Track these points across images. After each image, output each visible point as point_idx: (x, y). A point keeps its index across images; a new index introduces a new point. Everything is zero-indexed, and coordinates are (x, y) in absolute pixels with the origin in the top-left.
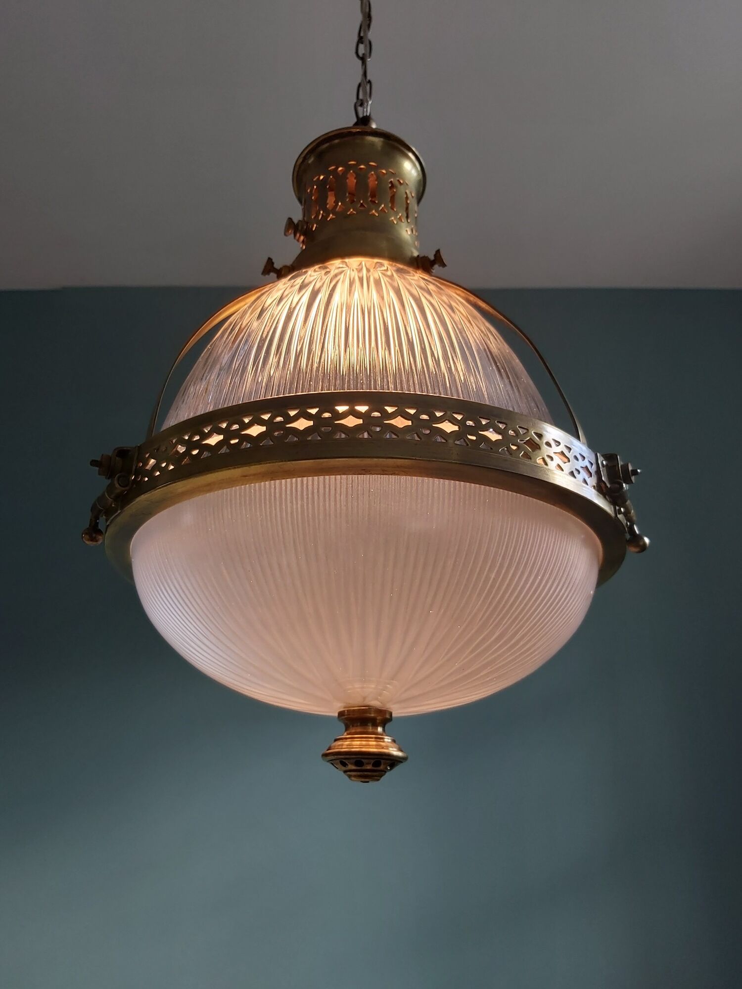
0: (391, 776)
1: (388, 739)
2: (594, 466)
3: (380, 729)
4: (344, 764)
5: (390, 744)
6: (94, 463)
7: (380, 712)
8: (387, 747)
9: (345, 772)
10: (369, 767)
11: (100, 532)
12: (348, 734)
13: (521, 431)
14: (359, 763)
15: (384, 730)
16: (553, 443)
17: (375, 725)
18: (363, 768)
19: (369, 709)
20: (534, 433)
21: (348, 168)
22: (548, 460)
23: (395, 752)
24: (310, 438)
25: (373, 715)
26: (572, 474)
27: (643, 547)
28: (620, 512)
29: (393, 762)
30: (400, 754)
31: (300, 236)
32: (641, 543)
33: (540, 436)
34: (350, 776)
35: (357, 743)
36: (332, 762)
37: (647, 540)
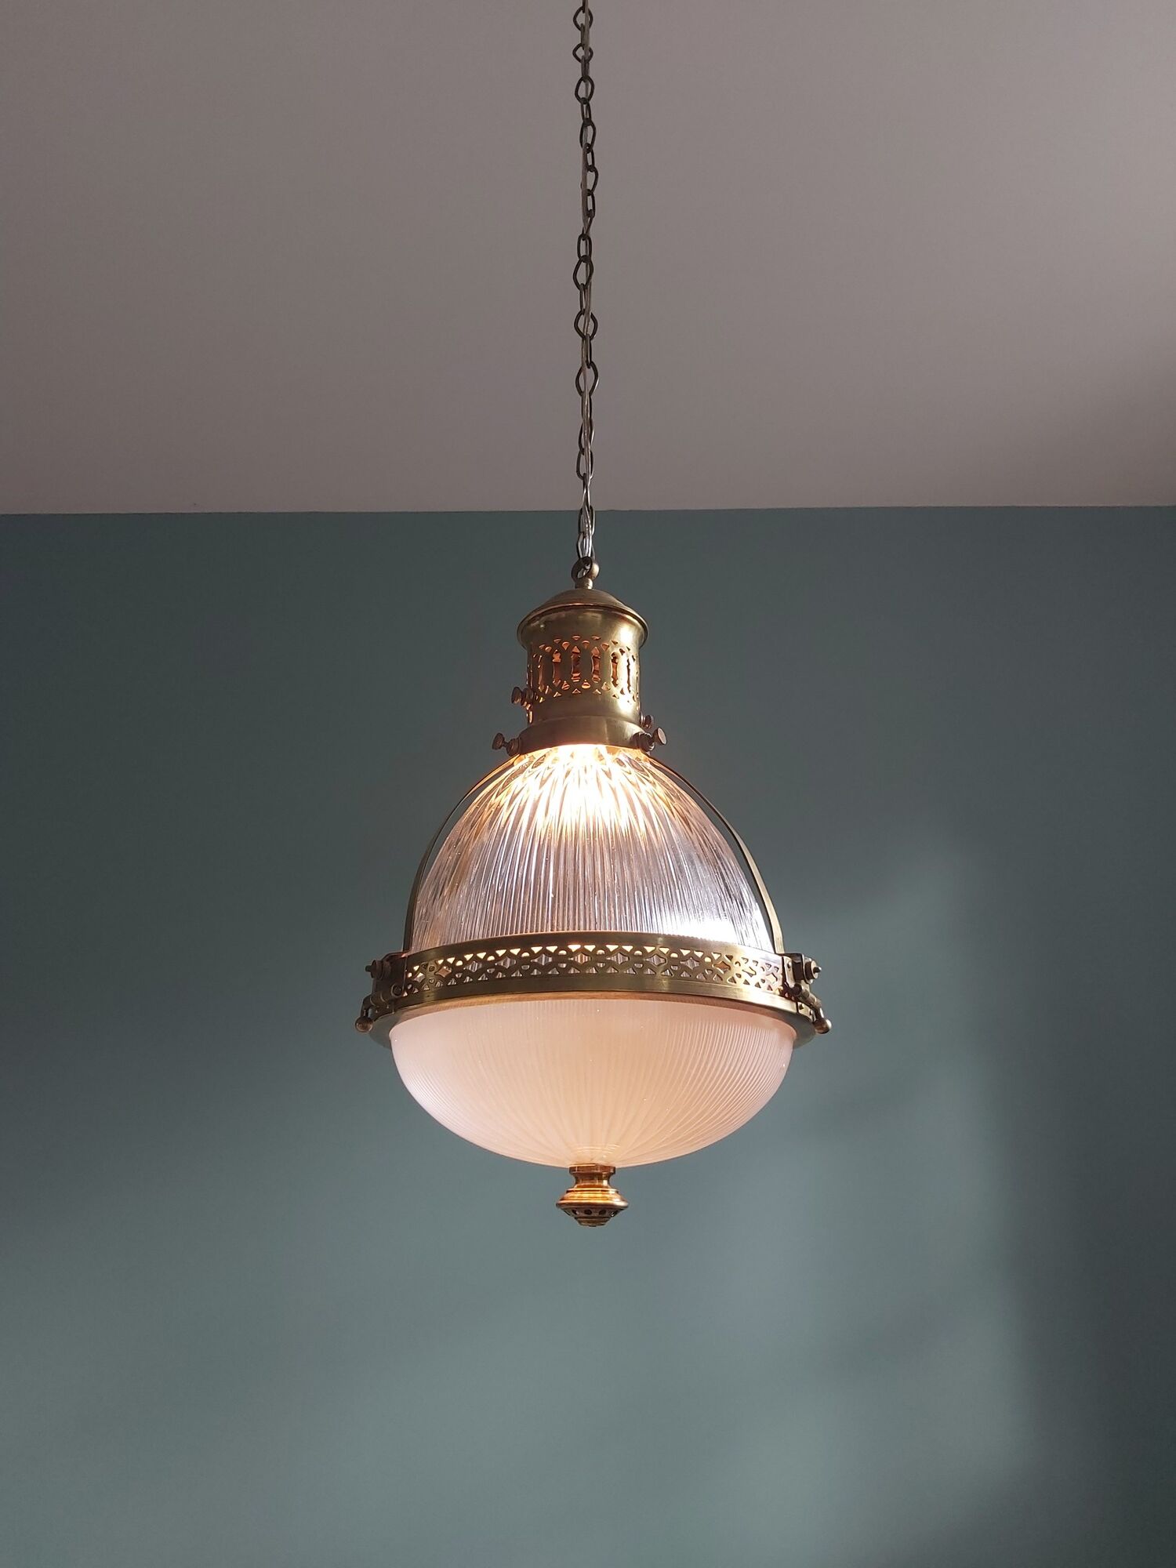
0: (614, 1220)
1: (612, 1191)
2: (780, 971)
3: (605, 1183)
4: (574, 1212)
5: (613, 1196)
6: (368, 969)
7: (604, 1168)
8: (611, 1199)
9: (576, 1218)
10: (596, 1215)
11: (370, 1021)
12: (578, 1187)
13: (716, 956)
14: (588, 1212)
15: (609, 1183)
16: (742, 962)
17: (601, 1179)
18: (592, 1215)
19: (596, 1166)
20: (727, 956)
21: (573, 643)
22: (736, 978)
23: (617, 1202)
24: (550, 973)
25: (599, 1171)
26: (758, 985)
27: (827, 1030)
28: (801, 1008)
29: (616, 1210)
30: (622, 1204)
31: (528, 704)
32: (825, 1026)
33: (730, 958)
34: (580, 1222)
35: (586, 1195)
36: (565, 1210)
37: (829, 1023)
